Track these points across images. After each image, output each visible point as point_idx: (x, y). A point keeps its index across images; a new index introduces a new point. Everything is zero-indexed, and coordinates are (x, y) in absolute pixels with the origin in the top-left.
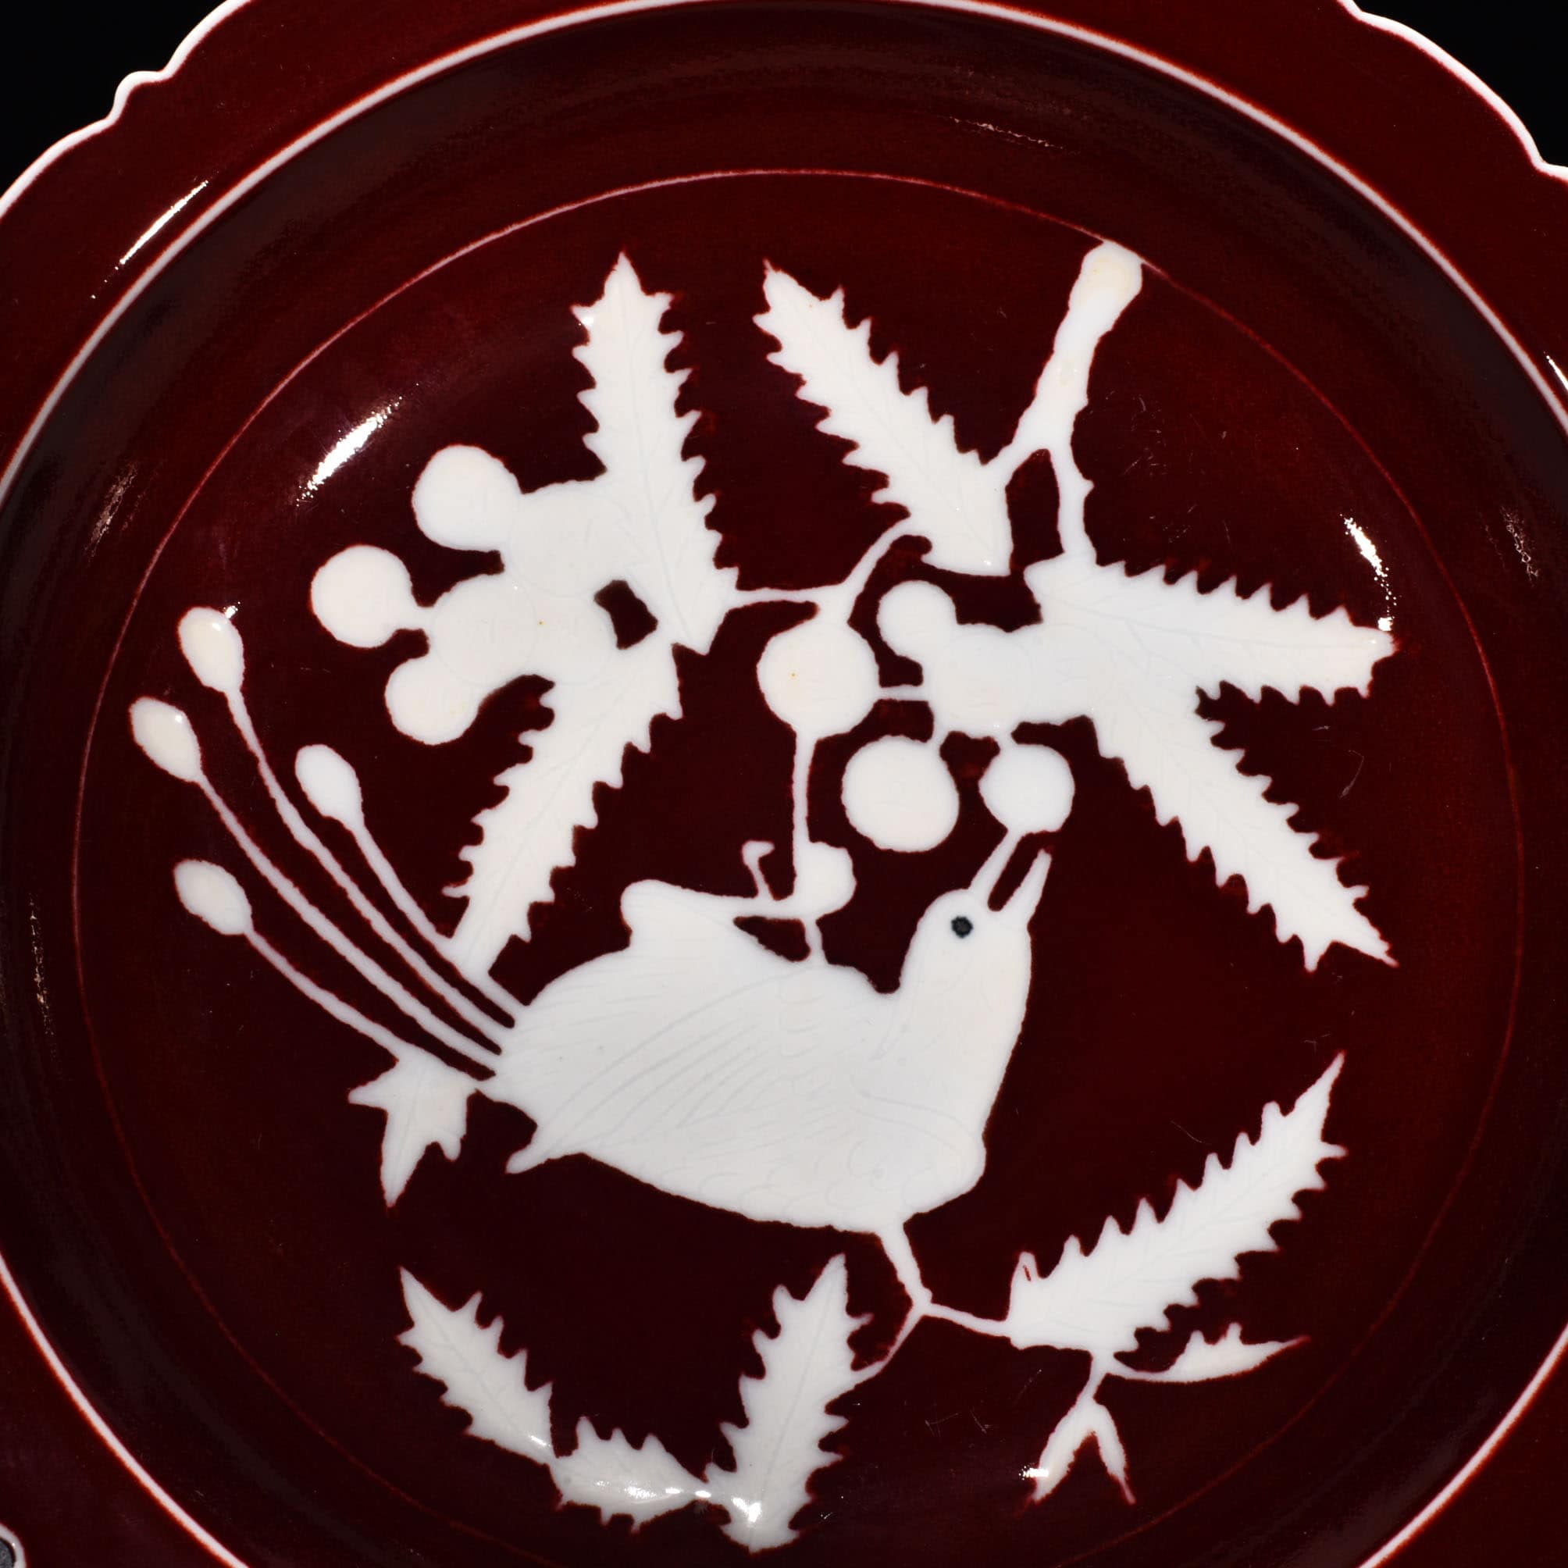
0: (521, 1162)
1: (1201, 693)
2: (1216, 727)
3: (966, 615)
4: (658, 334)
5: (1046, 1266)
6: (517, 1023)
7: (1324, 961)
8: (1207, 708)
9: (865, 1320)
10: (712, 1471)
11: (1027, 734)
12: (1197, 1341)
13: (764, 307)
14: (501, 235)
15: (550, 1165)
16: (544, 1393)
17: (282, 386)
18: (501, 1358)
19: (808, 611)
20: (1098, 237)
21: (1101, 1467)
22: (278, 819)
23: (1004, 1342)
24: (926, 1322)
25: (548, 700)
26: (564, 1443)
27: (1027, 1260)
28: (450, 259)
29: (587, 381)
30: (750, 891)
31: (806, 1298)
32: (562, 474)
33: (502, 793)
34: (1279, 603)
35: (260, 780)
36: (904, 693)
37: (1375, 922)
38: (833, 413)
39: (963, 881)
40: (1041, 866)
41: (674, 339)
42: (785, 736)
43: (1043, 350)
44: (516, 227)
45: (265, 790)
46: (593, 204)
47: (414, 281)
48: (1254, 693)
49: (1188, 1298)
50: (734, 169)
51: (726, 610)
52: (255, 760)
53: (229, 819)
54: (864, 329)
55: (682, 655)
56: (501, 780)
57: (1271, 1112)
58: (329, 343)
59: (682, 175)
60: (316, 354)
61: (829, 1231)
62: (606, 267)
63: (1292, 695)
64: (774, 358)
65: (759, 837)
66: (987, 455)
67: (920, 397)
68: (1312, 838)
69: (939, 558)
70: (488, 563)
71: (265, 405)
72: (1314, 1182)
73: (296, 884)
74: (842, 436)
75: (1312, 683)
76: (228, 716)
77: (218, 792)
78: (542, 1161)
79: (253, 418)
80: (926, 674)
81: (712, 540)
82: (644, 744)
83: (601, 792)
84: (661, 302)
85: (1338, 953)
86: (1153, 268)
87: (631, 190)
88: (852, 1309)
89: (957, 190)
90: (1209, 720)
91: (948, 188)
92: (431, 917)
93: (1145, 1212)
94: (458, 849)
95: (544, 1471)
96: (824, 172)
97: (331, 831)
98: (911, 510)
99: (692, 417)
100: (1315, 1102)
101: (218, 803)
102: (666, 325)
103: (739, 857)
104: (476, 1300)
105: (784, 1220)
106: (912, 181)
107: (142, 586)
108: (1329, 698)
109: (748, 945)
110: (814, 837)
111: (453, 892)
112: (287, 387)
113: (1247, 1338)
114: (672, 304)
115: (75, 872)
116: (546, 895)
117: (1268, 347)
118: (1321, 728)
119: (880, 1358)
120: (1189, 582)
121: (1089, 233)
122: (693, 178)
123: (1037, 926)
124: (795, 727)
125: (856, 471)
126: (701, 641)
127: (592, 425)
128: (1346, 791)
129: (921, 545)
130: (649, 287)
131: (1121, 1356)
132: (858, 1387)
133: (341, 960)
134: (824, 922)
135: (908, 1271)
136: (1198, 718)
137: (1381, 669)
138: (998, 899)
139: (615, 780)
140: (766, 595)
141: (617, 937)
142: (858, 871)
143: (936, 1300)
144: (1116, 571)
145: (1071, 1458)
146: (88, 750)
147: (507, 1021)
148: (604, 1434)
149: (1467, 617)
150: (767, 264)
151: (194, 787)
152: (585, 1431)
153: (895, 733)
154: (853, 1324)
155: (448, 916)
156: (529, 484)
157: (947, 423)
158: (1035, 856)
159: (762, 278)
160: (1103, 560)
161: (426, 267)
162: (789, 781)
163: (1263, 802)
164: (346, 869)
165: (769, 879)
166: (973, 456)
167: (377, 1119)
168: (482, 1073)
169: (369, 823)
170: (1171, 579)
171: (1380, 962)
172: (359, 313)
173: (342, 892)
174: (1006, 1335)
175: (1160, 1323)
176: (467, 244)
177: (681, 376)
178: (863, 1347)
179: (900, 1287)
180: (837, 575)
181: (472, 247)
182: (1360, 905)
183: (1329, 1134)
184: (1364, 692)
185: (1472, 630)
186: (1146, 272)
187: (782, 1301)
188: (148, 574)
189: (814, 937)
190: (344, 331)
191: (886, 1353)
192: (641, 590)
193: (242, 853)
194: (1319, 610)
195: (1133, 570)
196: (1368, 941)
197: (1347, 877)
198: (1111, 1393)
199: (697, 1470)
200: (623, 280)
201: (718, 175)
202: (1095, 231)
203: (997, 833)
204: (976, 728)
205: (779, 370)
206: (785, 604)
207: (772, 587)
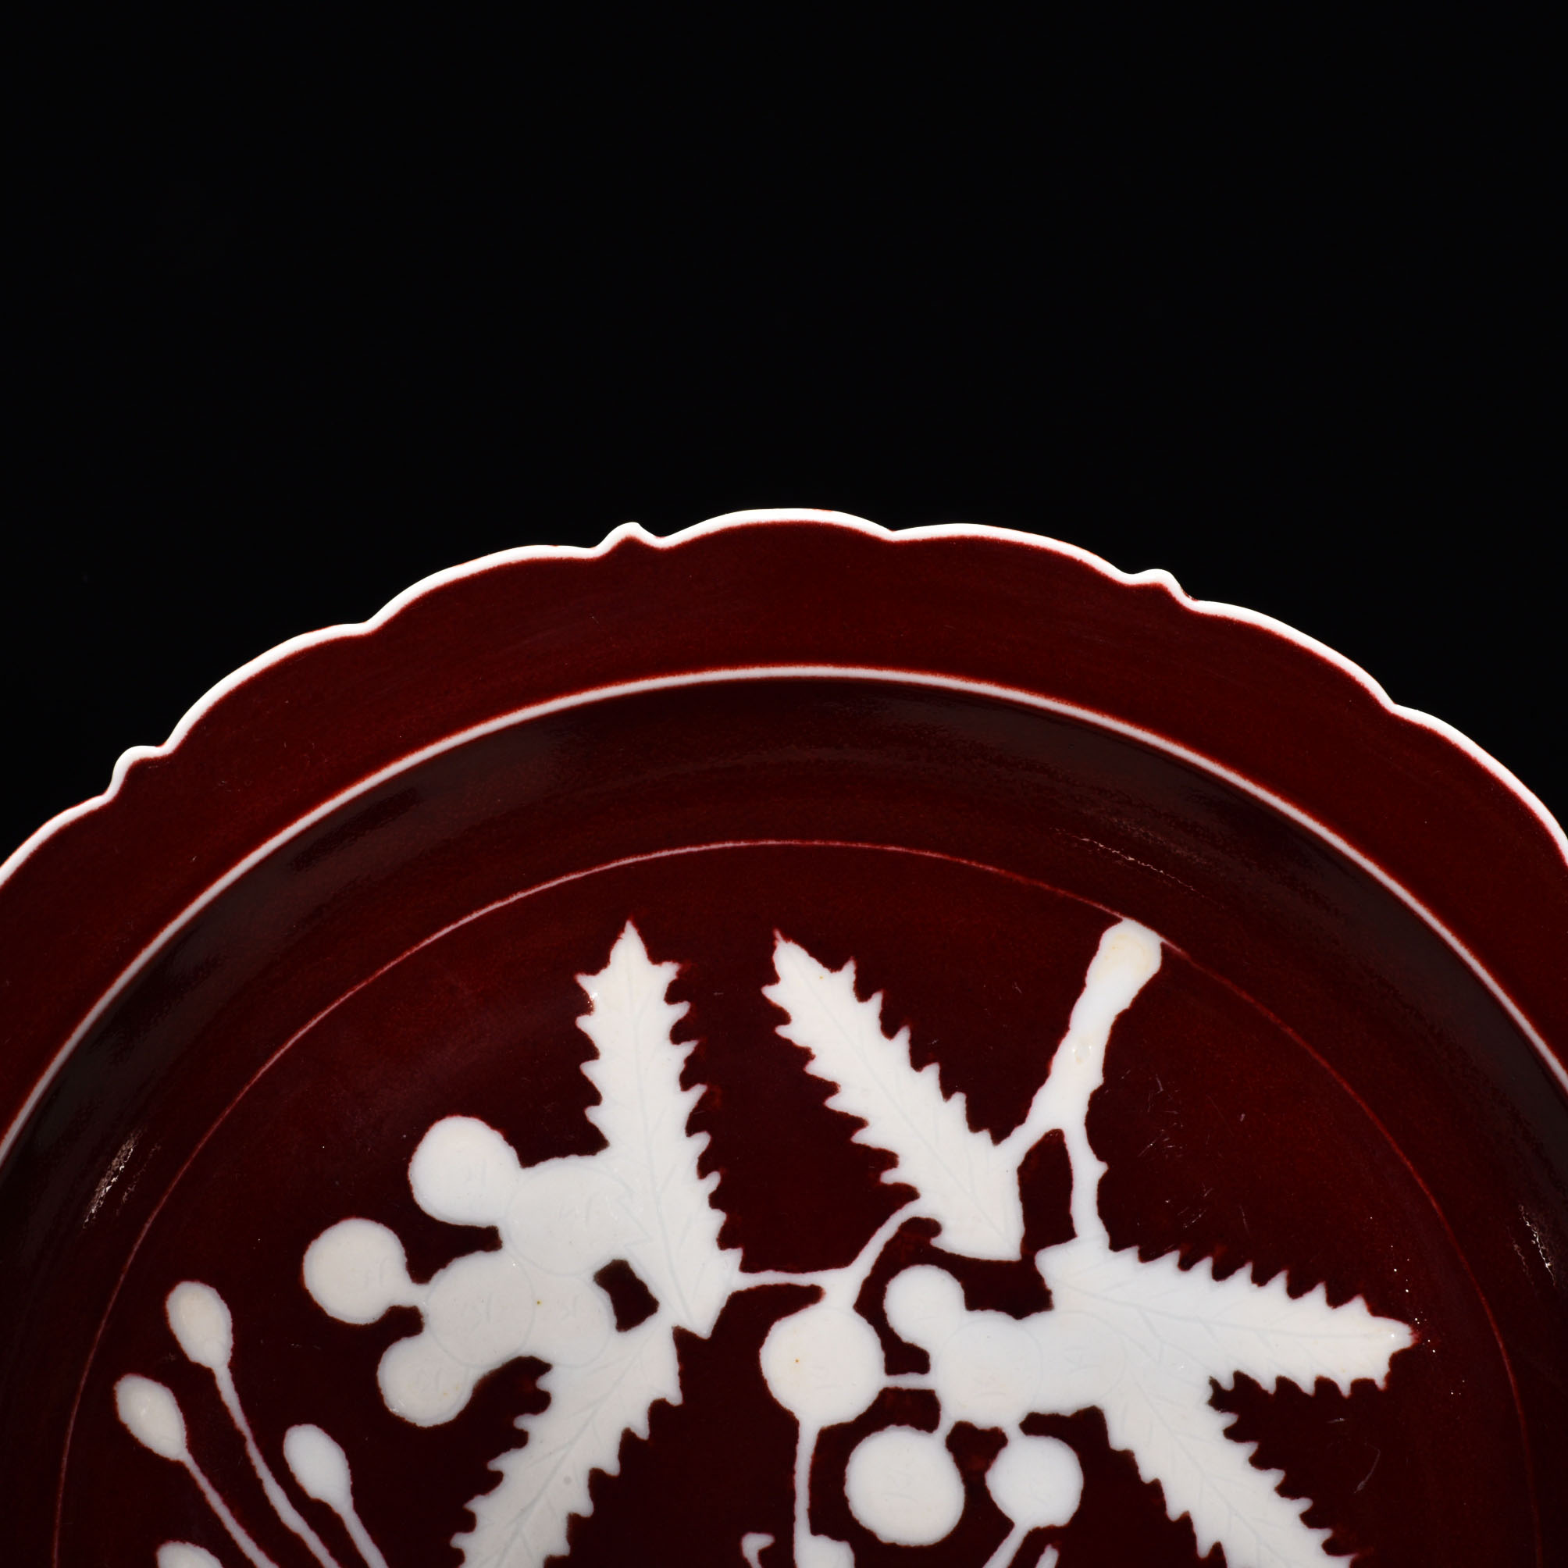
1: (1214, 1383)
2: (1228, 1419)
3: (973, 1302)
4: (664, 1004)
8: (1220, 1399)
11: (1037, 1425)
13: (773, 979)
14: (505, 903)
17: (277, 1056)
19: (813, 1295)
20: (1118, 915)
25: (545, 1383)
28: (452, 927)
29: (590, 1052)
32: (562, 1150)
33: (496, 1478)
34: (1296, 1290)
35: (247, 1460)
36: (910, 1381)
38: (843, 1089)
40: (1048, 1561)
41: (680, 1010)
42: (787, 1424)
43: (1059, 1027)
44: (521, 895)
45: (252, 1470)
46: (600, 872)
47: (416, 949)
48: (1268, 1384)
50: (746, 839)
51: (729, 1293)
52: (243, 1440)
53: (214, 1500)
54: (876, 1002)
55: (683, 1339)
56: (496, 1465)
58: (326, 1012)
59: (692, 845)
60: (314, 1022)
62: (613, 936)
63: (1307, 1386)
64: (783, 1031)
65: (759, 1529)
66: (999, 1136)
67: (931, 1074)
68: (1324, 1534)
69: (950, 1241)
70: (485, 1239)
74: (852, 1113)
75: (1327, 1374)
76: (216, 1393)
77: (203, 1471)
80: (933, 1361)
81: (716, 1219)
82: (642, 1430)
83: (597, 1479)
84: (668, 972)
86: (1173, 947)
87: (639, 859)
89: (974, 864)
90: (1222, 1412)
91: (965, 862)
94: (450, 1535)
96: (838, 844)
97: (319, 1514)
98: (920, 1190)
99: (698, 1091)
101: (203, 1483)
102: (673, 995)
103: (738, 1549)
106: (928, 854)
107: (130, 1261)
108: (1345, 1389)
110: (816, 1530)
112: (282, 1056)
114: (679, 974)
115: (55, 1556)
117: (1289, 1031)
118: (1337, 1420)
120: (1203, 1268)
121: (1108, 911)
122: (704, 848)
124: (798, 1415)
125: (865, 1150)
126: (702, 1324)
127: (595, 1098)
128: (1361, 1486)
129: (929, 1227)
130: (656, 956)
136: (1211, 1409)
137: (1399, 1361)
139: (612, 1466)
140: (770, 1278)
144: (1130, 1255)
146: (70, 1430)
149: (1488, 1312)
150: (778, 934)
151: (179, 1466)
153: (900, 1422)
156: (529, 1157)
157: (959, 1100)
158: (1041, 1551)
159: (772, 948)
160: (1116, 1245)
161: (428, 936)
162: (791, 1471)
163: (1276, 1496)
164: (333, 1553)
166: (984, 1136)
169: (358, 1507)
170: (1185, 1265)
172: (359, 982)
176: (470, 913)
177: (687, 1048)
180: (843, 1258)
181: (475, 915)
184: (1380, 1383)
185: (1493, 1325)
186: (1165, 951)
188: (136, 1249)
190: (342, 1000)
192: (645, 1269)
193: (227, 1535)
194: (1336, 1300)
195: (1146, 1256)
200: (629, 948)
201: (730, 845)
202: (1114, 909)
203: (1005, 1525)
204: (983, 1418)
205: (788, 1044)
206: (790, 1288)
207: (777, 1269)
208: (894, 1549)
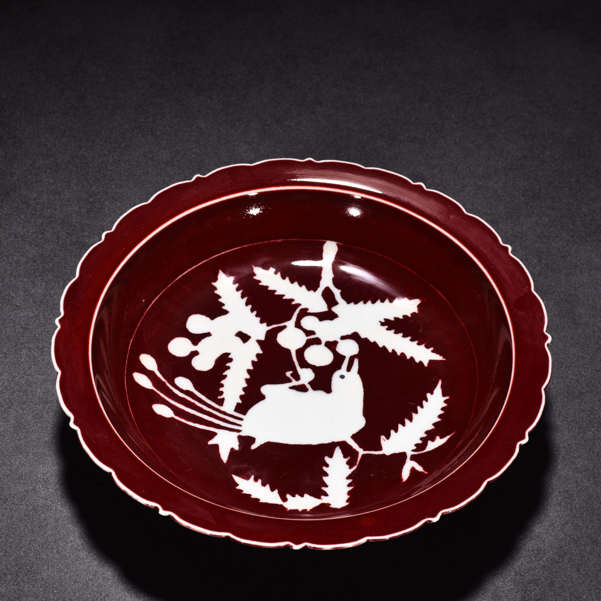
0: (254, 447)
1: (380, 322)
2: (386, 327)
3: (321, 320)
4: (233, 284)
5: (388, 437)
6: (244, 419)
7: (429, 364)
8: (382, 324)
9: (349, 458)
10: (323, 497)
11: (343, 338)
12: (430, 442)
13: (255, 275)
15: (261, 446)
16: (276, 491)
18: (263, 487)
19: (285, 327)
20: (325, 241)
21: (417, 471)
22: (174, 393)
23: (384, 455)
24: (363, 456)
25: (230, 357)
26: (284, 499)
27: (383, 437)
30: (290, 381)
31: (333, 457)
32: (220, 315)
33: (226, 376)
35: (167, 387)
36: (312, 337)
37: (437, 353)
38: (277, 291)
39: (339, 368)
40: (356, 362)
41: (237, 285)
42: (288, 351)
45: (169, 388)
46: (211, 259)
47: (175, 281)
48: (392, 319)
49: (425, 435)
50: (240, 246)
51: (266, 331)
52: (165, 383)
53: (162, 395)
54: (279, 274)
55: (259, 342)
56: (224, 374)
57: (428, 395)
60: (157, 298)
61: (333, 443)
62: (217, 273)
63: (401, 317)
64: (260, 284)
65: (289, 370)
67: (296, 284)
68: (416, 342)
69: (310, 311)
70: (208, 334)
71: (147, 310)
72: (445, 405)
73: (182, 404)
74: (281, 294)
75: (405, 314)
76: (156, 375)
77: (158, 390)
78: (259, 445)
79: (146, 313)
80: (316, 332)
81: (258, 319)
82: (256, 360)
83: (249, 371)
84: (232, 278)
85: (431, 362)
86: (339, 243)
88: (345, 457)
90: (384, 326)
91: (289, 240)
92: (216, 403)
93: (407, 421)
94: (219, 389)
95: (282, 505)
96: (260, 243)
97: (188, 393)
98: (301, 304)
99: (246, 298)
100: (438, 390)
101: (159, 392)
102: (235, 282)
103: (286, 376)
104: (253, 477)
105: (322, 443)
108: (410, 316)
109: (294, 392)
110: (302, 367)
111: (220, 397)
113: (441, 438)
115: (129, 405)
116: (243, 393)
117: (370, 251)
118: (410, 322)
119: (355, 464)
120: (369, 303)
122: (231, 250)
123: (359, 372)
124: (289, 348)
125: (287, 300)
126: (262, 338)
128: (420, 331)
129: (306, 309)
131: (413, 451)
132: (352, 472)
133: (198, 417)
134: (310, 383)
135: (355, 446)
136: (382, 326)
137: (419, 306)
138: (349, 369)
139: (251, 368)
140: (274, 326)
141: (262, 397)
142: (314, 372)
143: (364, 450)
144: (352, 304)
145: (409, 472)
146: (125, 382)
147: (241, 419)
148: (294, 496)
150: (253, 266)
151: (152, 390)
152: (288, 496)
153: (313, 345)
154: (346, 460)
155: (221, 402)
157: (304, 287)
158: (354, 360)
159: (253, 269)
161: (177, 277)
162: (292, 359)
163: (403, 338)
164: (193, 399)
165: (294, 378)
166: (312, 292)
167: (216, 446)
168: (239, 431)
169: (196, 389)
170: (365, 303)
171: (442, 361)
173: (194, 404)
174: (384, 453)
175: (420, 442)
177: (241, 292)
178: (350, 464)
179: (355, 450)
180: (289, 319)
182: (432, 351)
183: (444, 395)
184: (417, 312)
186: (338, 245)
187: (327, 459)
188: (130, 346)
189: (308, 386)
191: (356, 464)
192: (245, 332)
195: (356, 303)
196: (437, 357)
197: (427, 347)
198: (413, 458)
199: (319, 498)
200: (222, 275)
201: (237, 248)
202: (324, 240)
203: (344, 357)
204: (331, 339)
205: (262, 286)
206: (279, 327)
207: (275, 324)
208: (320, 367)
